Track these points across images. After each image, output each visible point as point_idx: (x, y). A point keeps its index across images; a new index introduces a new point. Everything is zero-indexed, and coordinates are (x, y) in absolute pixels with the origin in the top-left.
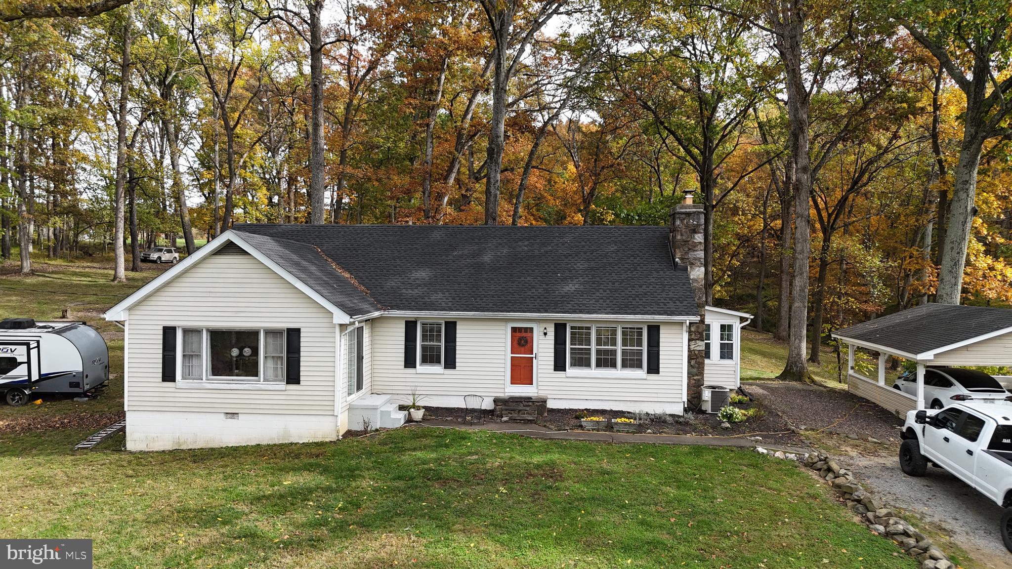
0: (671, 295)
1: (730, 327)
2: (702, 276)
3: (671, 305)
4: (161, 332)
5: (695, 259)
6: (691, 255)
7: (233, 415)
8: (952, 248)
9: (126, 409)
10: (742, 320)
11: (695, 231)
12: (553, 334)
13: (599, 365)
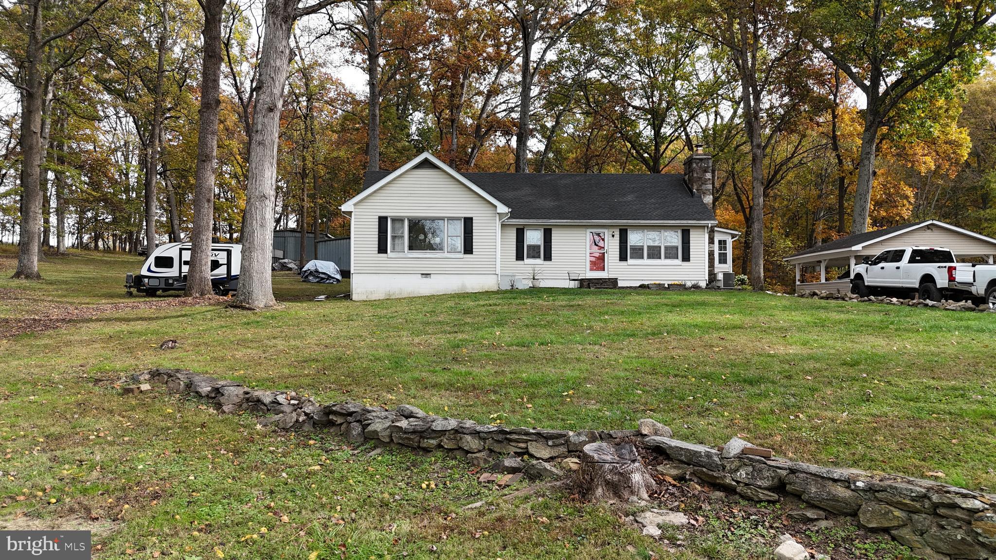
0: (695, 210)
1: (725, 242)
2: (711, 201)
3: (696, 215)
4: (377, 220)
5: (706, 190)
6: (704, 187)
7: (426, 275)
8: (861, 199)
9: (352, 271)
10: (733, 236)
11: (706, 171)
12: (618, 236)
13: (649, 257)
